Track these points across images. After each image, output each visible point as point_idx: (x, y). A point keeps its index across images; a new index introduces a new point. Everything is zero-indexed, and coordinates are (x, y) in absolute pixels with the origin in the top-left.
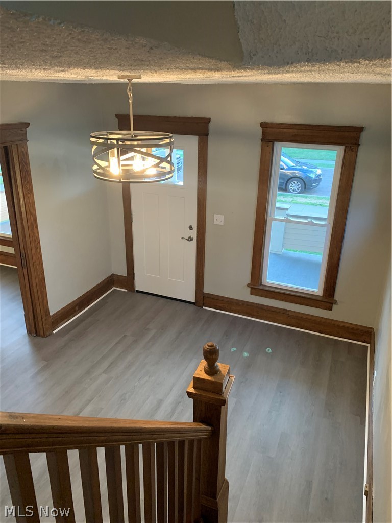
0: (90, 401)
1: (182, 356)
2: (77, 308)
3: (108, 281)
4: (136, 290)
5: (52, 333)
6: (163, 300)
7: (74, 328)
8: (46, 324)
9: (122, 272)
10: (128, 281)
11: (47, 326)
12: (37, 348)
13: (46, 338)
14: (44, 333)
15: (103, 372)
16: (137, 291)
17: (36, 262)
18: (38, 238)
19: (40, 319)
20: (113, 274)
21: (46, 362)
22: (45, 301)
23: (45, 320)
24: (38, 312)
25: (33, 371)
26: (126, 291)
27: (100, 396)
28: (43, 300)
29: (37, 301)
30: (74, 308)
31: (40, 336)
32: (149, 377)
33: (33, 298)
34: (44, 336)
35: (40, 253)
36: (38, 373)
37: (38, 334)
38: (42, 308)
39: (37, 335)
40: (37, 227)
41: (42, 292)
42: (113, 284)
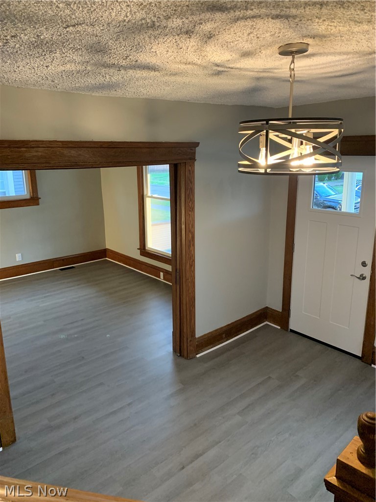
0: (217, 443)
1: (335, 419)
2: (224, 336)
3: (261, 313)
4: (290, 329)
5: (195, 357)
6: (319, 346)
7: (217, 356)
8: (190, 345)
9: (277, 306)
10: (283, 317)
11: (192, 348)
12: (179, 368)
13: (190, 361)
14: (187, 354)
15: (238, 413)
16: (292, 331)
17: (188, 279)
18: (193, 256)
19: (185, 339)
20: (267, 307)
21: (183, 386)
22: (193, 321)
23: (191, 341)
24: (184, 331)
25: (168, 391)
26: (279, 328)
27: (229, 440)
28: (191, 319)
29: (185, 320)
30: (221, 335)
31: (183, 357)
32: (290, 434)
33: (182, 315)
34: (187, 358)
35: (194, 271)
36: (172, 395)
37: (182, 354)
38: (188, 329)
39: (180, 355)
40: (194, 245)
41: (190, 311)
42: (266, 319)
